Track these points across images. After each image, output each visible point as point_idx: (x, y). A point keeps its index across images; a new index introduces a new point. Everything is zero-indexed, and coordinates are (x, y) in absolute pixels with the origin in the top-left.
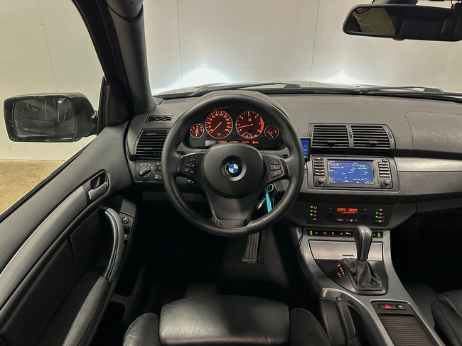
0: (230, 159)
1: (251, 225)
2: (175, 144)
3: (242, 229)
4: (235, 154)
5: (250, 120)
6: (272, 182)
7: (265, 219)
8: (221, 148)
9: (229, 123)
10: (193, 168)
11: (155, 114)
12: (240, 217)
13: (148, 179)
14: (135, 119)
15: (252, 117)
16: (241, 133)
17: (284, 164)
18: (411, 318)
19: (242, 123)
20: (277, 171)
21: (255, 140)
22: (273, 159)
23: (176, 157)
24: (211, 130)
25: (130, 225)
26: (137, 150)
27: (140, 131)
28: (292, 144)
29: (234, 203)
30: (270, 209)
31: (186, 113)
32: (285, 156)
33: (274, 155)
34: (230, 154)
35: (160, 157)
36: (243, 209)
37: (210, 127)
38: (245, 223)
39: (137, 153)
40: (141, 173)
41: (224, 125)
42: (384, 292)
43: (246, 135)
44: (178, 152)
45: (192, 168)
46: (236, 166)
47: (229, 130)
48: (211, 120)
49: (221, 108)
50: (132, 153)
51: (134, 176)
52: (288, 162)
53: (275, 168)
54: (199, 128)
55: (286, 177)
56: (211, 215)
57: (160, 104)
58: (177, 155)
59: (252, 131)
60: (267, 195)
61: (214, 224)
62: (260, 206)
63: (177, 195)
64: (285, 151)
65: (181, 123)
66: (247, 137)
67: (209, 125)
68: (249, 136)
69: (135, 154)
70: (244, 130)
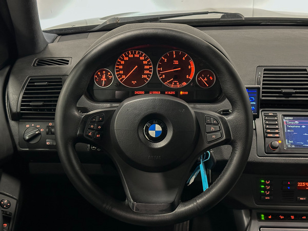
0: (151, 118)
1: (181, 209)
2: (74, 97)
3: (168, 215)
4: (157, 110)
5: (176, 62)
6: (209, 149)
7: (200, 201)
8: (139, 103)
9: (147, 67)
10: (99, 131)
11: (46, 56)
12: (165, 198)
13: (37, 145)
14: (19, 63)
15: (179, 58)
16: (164, 80)
17: (225, 123)
19: (165, 66)
20: (214, 134)
21: (183, 89)
22: (210, 116)
23: (75, 116)
24: (124, 77)
25: (12, 209)
26: (22, 105)
27: (26, 79)
28: (235, 96)
29: (157, 179)
30: (205, 186)
31: (89, 56)
32: (226, 113)
33: (210, 110)
34: (150, 111)
35: (54, 114)
36: (169, 187)
37: (122, 72)
38: (173, 207)
39: (22, 110)
40: (27, 138)
41: (141, 70)
43: (171, 83)
44: (79, 109)
45: (97, 130)
46: (158, 128)
47: (147, 76)
48: (123, 62)
49: (136, 47)
50: (14, 110)
51: (17, 141)
52: (230, 121)
53: (213, 129)
54: (106, 74)
55: (228, 141)
56: (124, 197)
57: (53, 42)
58: (76, 113)
59: (179, 77)
60: (202, 166)
61: (128, 209)
62: (192, 181)
63: (77, 168)
64: (225, 104)
65: (82, 68)
66: (172, 86)
67: (121, 70)
68: (175, 84)
69: (19, 111)
70: (168, 76)
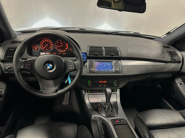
0: (48, 62)
1: (59, 92)
2: (21, 54)
3: (55, 94)
4: (50, 60)
5: (62, 43)
6: (71, 71)
7: (66, 89)
8: (44, 56)
9: (52, 45)
10: (30, 67)
11: (15, 40)
12: (54, 89)
13: (11, 71)
14: (4, 42)
16: (58, 49)
17: (74, 64)
18: (126, 125)
19: (58, 45)
20: (71, 67)
21: (64, 52)
22: (70, 62)
24: (43, 48)
25: (3, 93)
26: (4, 57)
27: (6, 48)
28: (78, 55)
29: (51, 82)
32: (75, 60)
34: (48, 60)
36: (55, 85)
37: (42, 46)
38: (57, 91)
39: (4, 59)
40: (7, 69)
41: (49, 45)
42: (116, 115)
43: (60, 50)
44: (23, 59)
45: (29, 66)
46: (51, 65)
47: (52, 48)
48: (43, 43)
49: (47, 38)
50: (2, 59)
51: (3, 70)
52: (76, 63)
53: (70, 66)
54: (37, 47)
55: (75, 70)
56: (39, 89)
57: (20, 35)
58: (21, 60)
59: (63, 48)
60: (69, 77)
61: (41, 93)
62: (66, 82)
63: (22, 79)
64: (75, 58)
66: (60, 51)
67: (42, 45)
68: (62, 51)
69: (3, 59)
70: (59, 48)
